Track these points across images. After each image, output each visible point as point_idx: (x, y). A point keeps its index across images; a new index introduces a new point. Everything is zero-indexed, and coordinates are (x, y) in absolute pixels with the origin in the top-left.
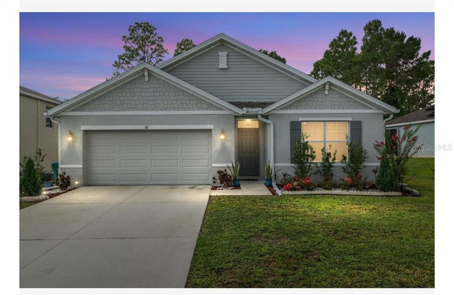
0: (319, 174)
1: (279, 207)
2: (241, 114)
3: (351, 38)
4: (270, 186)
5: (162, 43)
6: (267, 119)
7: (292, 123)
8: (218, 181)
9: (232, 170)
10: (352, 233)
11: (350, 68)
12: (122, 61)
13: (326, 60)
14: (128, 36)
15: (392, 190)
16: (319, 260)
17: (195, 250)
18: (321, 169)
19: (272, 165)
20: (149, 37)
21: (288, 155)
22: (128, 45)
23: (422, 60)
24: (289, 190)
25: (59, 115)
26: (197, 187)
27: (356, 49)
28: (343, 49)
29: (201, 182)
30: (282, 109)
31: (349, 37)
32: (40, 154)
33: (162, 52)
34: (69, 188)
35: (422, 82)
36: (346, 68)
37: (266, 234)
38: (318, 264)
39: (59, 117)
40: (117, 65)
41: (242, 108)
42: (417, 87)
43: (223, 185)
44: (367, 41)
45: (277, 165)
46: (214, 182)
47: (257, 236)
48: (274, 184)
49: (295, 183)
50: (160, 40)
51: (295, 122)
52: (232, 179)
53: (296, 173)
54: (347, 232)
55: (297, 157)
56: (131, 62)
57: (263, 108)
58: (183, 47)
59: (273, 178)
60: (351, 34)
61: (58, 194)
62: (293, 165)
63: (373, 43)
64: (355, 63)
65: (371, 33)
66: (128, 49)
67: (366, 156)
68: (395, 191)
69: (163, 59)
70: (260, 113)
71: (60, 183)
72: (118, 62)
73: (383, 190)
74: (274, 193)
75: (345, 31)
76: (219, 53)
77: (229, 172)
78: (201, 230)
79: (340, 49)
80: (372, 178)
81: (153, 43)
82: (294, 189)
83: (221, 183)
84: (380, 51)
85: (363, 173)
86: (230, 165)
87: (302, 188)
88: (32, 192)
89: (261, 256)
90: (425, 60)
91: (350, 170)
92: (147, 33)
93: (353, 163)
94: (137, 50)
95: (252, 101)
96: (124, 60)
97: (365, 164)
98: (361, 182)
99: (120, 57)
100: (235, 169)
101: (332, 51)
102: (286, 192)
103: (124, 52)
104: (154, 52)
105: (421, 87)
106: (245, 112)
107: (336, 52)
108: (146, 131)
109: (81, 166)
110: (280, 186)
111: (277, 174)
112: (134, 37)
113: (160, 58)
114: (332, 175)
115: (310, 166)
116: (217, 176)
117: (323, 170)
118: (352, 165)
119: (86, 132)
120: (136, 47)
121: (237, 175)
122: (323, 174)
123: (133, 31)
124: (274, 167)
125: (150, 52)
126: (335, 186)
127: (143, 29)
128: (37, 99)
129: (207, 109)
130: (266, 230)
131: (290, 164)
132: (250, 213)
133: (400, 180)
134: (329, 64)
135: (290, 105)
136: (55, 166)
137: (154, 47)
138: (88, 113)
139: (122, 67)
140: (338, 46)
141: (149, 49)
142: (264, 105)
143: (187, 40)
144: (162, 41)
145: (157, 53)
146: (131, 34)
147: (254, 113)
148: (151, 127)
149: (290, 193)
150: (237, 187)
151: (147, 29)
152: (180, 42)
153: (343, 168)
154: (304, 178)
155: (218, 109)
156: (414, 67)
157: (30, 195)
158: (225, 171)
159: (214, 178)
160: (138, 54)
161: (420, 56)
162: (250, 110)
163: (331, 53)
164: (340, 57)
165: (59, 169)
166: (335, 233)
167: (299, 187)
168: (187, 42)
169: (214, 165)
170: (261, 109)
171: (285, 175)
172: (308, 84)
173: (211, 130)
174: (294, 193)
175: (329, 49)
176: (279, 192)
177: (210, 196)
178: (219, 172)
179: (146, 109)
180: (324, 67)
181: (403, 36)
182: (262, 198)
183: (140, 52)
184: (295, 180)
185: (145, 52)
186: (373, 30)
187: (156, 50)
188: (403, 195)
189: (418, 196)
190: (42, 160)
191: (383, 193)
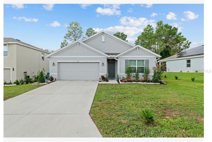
0: (134, 77)
1: (120, 87)
2: (109, 57)
3: (152, 27)
4: (118, 81)
5: (81, 29)
6: (118, 59)
7: (126, 60)
8: (101, 79)
9: (106, 75)
10: (139, 93)
11: (151, 39)
12: (67, 36)
13: (142, 36)
14: (69, 27)
15: (157, 82)
16: (128, 99)
17: (94, 97)
18: (135, 76)
19: (119, 74)
20: (77, 27)
21: (124, 71)
22: (69, 30)
23: (178, 35)
24: (124, 82)
25: (50, 57)
26: (94, 81)
27: (153, 32)
28: (148, 32)
29: (96, 80)
30: (123, 56)
31: (151, 27)
32: (44, 70)
33: (81, 33)
34: (53, 81)
35: (179, 44)
36: (149, 39)
37: (114, 93)
38: (127, 100)
39: (50, 58)
40: (65, 37)
41: (109, 55)
42: (177, 46)
43: (103, 80)
44: (157, 29)
45: (121, 74)
46: (100, 80)
47: (112, 94)
48: (119, 80)
49: (126, 80)
50: (81, 28)
51: (127, 60)
52: (106, 78)
53: (127, 77)
54: (138, 93)
55: (127, 72)
56: (70, 36)
57: (116, 55)
58: (89, 31)
59: (119, 78)
60: (151, 26)
61: (50, 83)
62: (126, 74)
63: (159, 30)
64: (153, 37)
65: (159, 26)
66: (69, 32)
67: (150, 71)
68: (158, 83)
69: (82, 35)
70: (115, 57)
71: (50, 79)
72: (65, 36)
73: (154, 82)
74: (119, 83)
75: (149, 25)
76: (102, 37)
77: (105, 76)
78: (96, 92)
79: (147, 32)
80: (151, 79)
81: (78, 29)
82: (125, 82)
83: (102, 80)
84: (162, 32)
85: (149, 77)
86: (105, 74)
87: (128, 82)
88: (43, 82)
89: (112, 98)
90: (179, 36)
91: (144, 76)
92: (76, 26)
93: (146, 73)
94: (72, 32)
95: (112, 53)
96: (67, 35)
97: (149, 74)
98: (148, 80)
99: (66, 35)
100: (107, 75)
101: (144, 32)
102: (123, 83)
103: (67, 33)
104: (78, 33)
105: (178, 46)
106: (110, 57)
107: (146, 33)
108: (78, 62)
109: (57, 74)
110: (121, 81)
111: (121, 77)
112: (71, 27)
113: (81, 35)
114: (138, 78)
115: (131, 75)
116: (101, 78)
117: (136, 76)
118: (145, 74)
119: (58, 63)
120: (72, 31)
121: (107, 77)
122: (136, 77)
123: (71, 25)
124: (120, 75)
125: (77, 33)
126: (139, 81)
127: (75, 24)
128: (39, 51)
129: (98, 55)
130: (115, 92)
131: (125, 74)
132: (111, 88)
133: (160, 79)
134: (143, 37)
135: (125, 54)
136: (48, 74)
137: (78, 31)
138: (59, 57)
139: (67, 38)
140: (147, 30)
141: (77, 32)
142: (116, 54)
143: (91, 28)
144: (82, 28)
145: (79, 33)
146: (70, 26)
147: (113, 57)
148: (79, 61)
149: (124, 83)
150: (108, 81)
151: (76, 24)
152: (88, 29)
153: (143, 75)
154: (129, 78)
155: (101, 55)
156: (175, 38)
157: (42, 83)
158: (104, 76)
159: (100, 78)
160: (73, 33)
161: (177, 34)
162: (112, 56)
163: (144, 33)
164: (147, 35)
165: (50, 75)
166: (134, 94)
167: (127, 81)
168: (90, 29)
169: (100, 74)
170: (115, 56)
171: (123, 78)
172: (132, 47)
173: (99, 62)
174: (125, 83)
175: (143, 31)
176: (121, 83)
177: (99, 84)
178: (102, 76)
179: (78, 55)
180: (141, 38)
181: (171, 27)
182: (115, 84)
183: (74, 33)
184: (126, 79)
185: (75, 33)
186: (160, 24)
187: (79, 32)
188: (160, 84)
189: (165, 84)
190: (44, 72)
191: (154, 83)
